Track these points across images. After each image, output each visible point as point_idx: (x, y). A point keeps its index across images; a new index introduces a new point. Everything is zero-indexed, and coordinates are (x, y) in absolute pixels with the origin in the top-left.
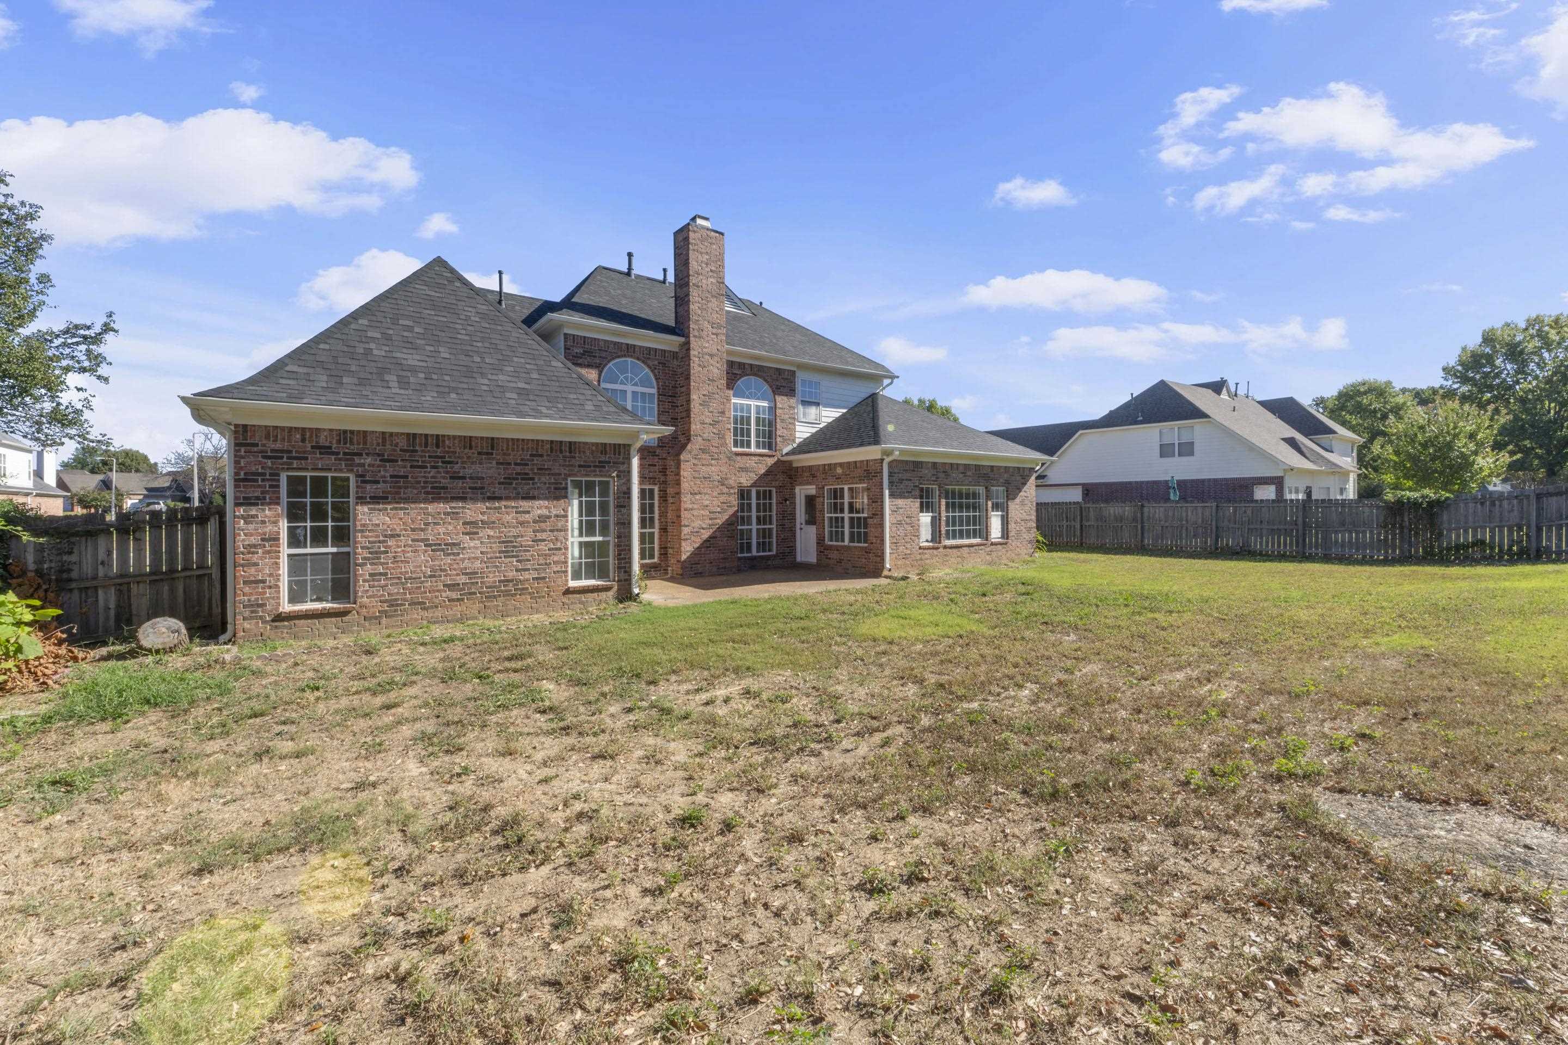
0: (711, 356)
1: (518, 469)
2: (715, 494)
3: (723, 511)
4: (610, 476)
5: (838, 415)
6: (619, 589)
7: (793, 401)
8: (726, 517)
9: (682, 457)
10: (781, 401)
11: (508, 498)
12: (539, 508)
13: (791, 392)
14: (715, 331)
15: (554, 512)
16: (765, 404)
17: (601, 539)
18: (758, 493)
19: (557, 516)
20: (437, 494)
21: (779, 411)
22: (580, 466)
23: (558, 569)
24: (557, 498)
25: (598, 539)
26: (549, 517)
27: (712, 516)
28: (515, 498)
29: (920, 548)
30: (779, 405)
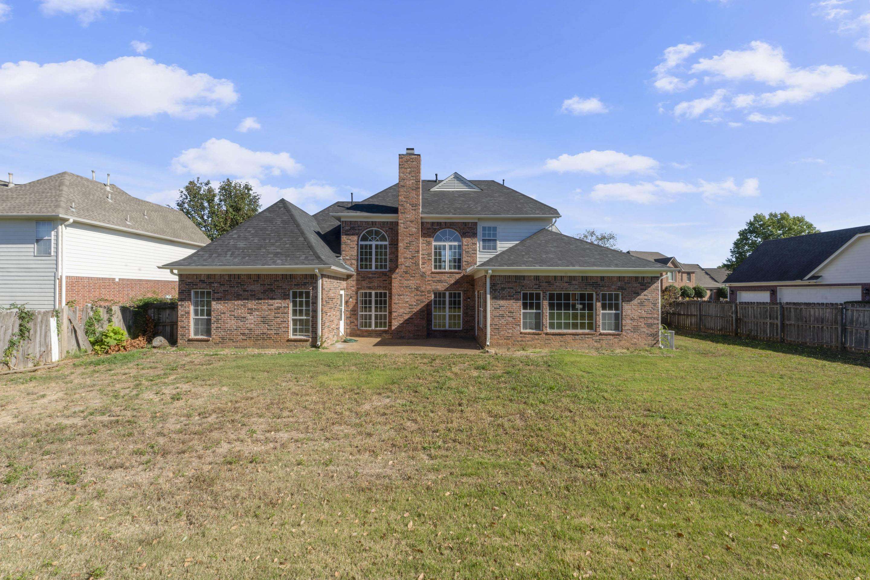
0: (412, 222)
1: (269, 287)
2: (413, 295)
3: (418, 305)
4: (309, 289)
6: (312, 342)
7: (476, 240)
8: (419, 307)
9: (393, 276)
10: (466, 241)
11: (264, 299)
12: (277, 303)
13: (474, 235)
15: (283, 305)
16: (456, 244)
17: (305, 318)
18: (450, 294)
19: (284, 307)
20: (238, 297)
21: (464, 247)
22: (295, 285)
23: (284, 330)
24: (285, 299)
26: (281, 307)
27: (410, 307)
28: (268, 299)
29: (521, 333)
30: (465, 243)
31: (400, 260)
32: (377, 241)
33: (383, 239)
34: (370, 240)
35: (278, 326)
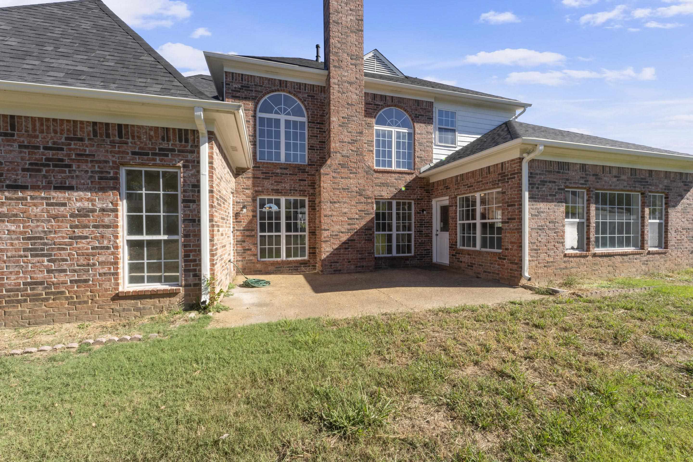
0: (351, 83)
1: (50, 154)
2: (353, 203)
3: (361, 218)
4: (174, 166)
5: (472, 140)
6: (186, 295)
7: (430, 128)
8: (363, 223)
9: (322, 171)
10: (419, 128)
11: (35, 188)
12: (79, 199)
13: (429, 120)
14: (354, 62)
15: (99, 205)
16: (405, 130)
17: (166, 237)
18: (398, 204)
19: (103, 210)
21: (417, 137)
22: (134, 153)
23: (105, 270)
24: (103, 189)
25: (163, 237)
26: (93, 211)
27: (351, 222)
28: (47, 188)
29: (565, 256)
30: (417, 131)
31: (333, 145)
32: (288, 114)
33: (297, 112)
34: (276, 113)
35: (82, 261)
